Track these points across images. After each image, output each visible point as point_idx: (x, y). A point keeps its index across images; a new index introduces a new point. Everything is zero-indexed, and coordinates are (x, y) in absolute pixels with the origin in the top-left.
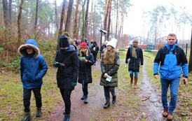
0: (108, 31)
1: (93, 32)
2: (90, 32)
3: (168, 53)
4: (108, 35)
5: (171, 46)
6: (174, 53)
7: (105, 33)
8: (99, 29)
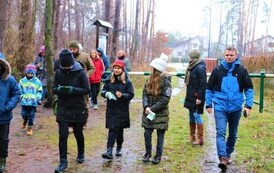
0: (116, 24)
1: (74, 26)
2: (68, 26)
3: (226, 75)
4: (116, 33)
5: (230, 65)
6: (234, 75)
7: (107, 29)
8: (92, 17)
